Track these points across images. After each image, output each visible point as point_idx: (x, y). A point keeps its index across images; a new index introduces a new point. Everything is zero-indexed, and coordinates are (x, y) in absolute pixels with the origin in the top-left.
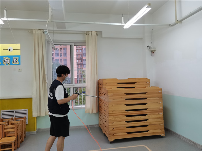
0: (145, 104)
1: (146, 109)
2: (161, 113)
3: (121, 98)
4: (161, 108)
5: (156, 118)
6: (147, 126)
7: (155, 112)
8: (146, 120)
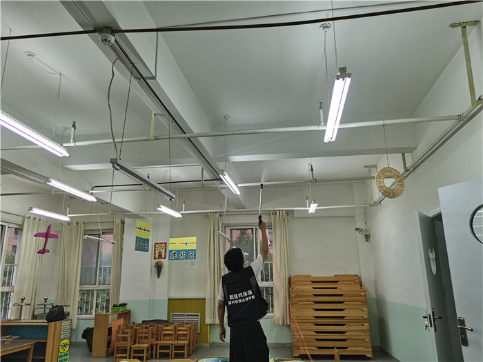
0: (342, 310)
1: (344, 317)
2: (366, 324)
3: (309, 301)
4: (365, 317)
5: (358, 331)
6: (345, 340)
7: (356, 322)
8: (344, 332)
